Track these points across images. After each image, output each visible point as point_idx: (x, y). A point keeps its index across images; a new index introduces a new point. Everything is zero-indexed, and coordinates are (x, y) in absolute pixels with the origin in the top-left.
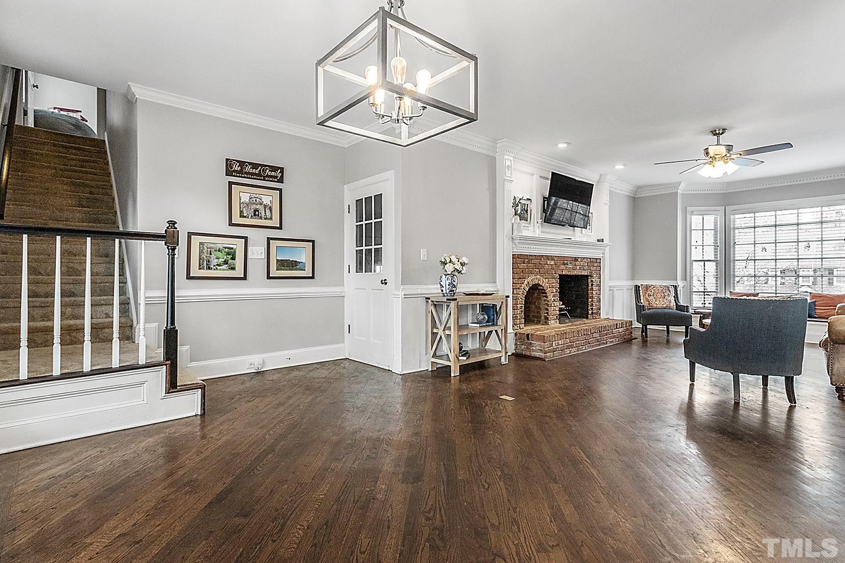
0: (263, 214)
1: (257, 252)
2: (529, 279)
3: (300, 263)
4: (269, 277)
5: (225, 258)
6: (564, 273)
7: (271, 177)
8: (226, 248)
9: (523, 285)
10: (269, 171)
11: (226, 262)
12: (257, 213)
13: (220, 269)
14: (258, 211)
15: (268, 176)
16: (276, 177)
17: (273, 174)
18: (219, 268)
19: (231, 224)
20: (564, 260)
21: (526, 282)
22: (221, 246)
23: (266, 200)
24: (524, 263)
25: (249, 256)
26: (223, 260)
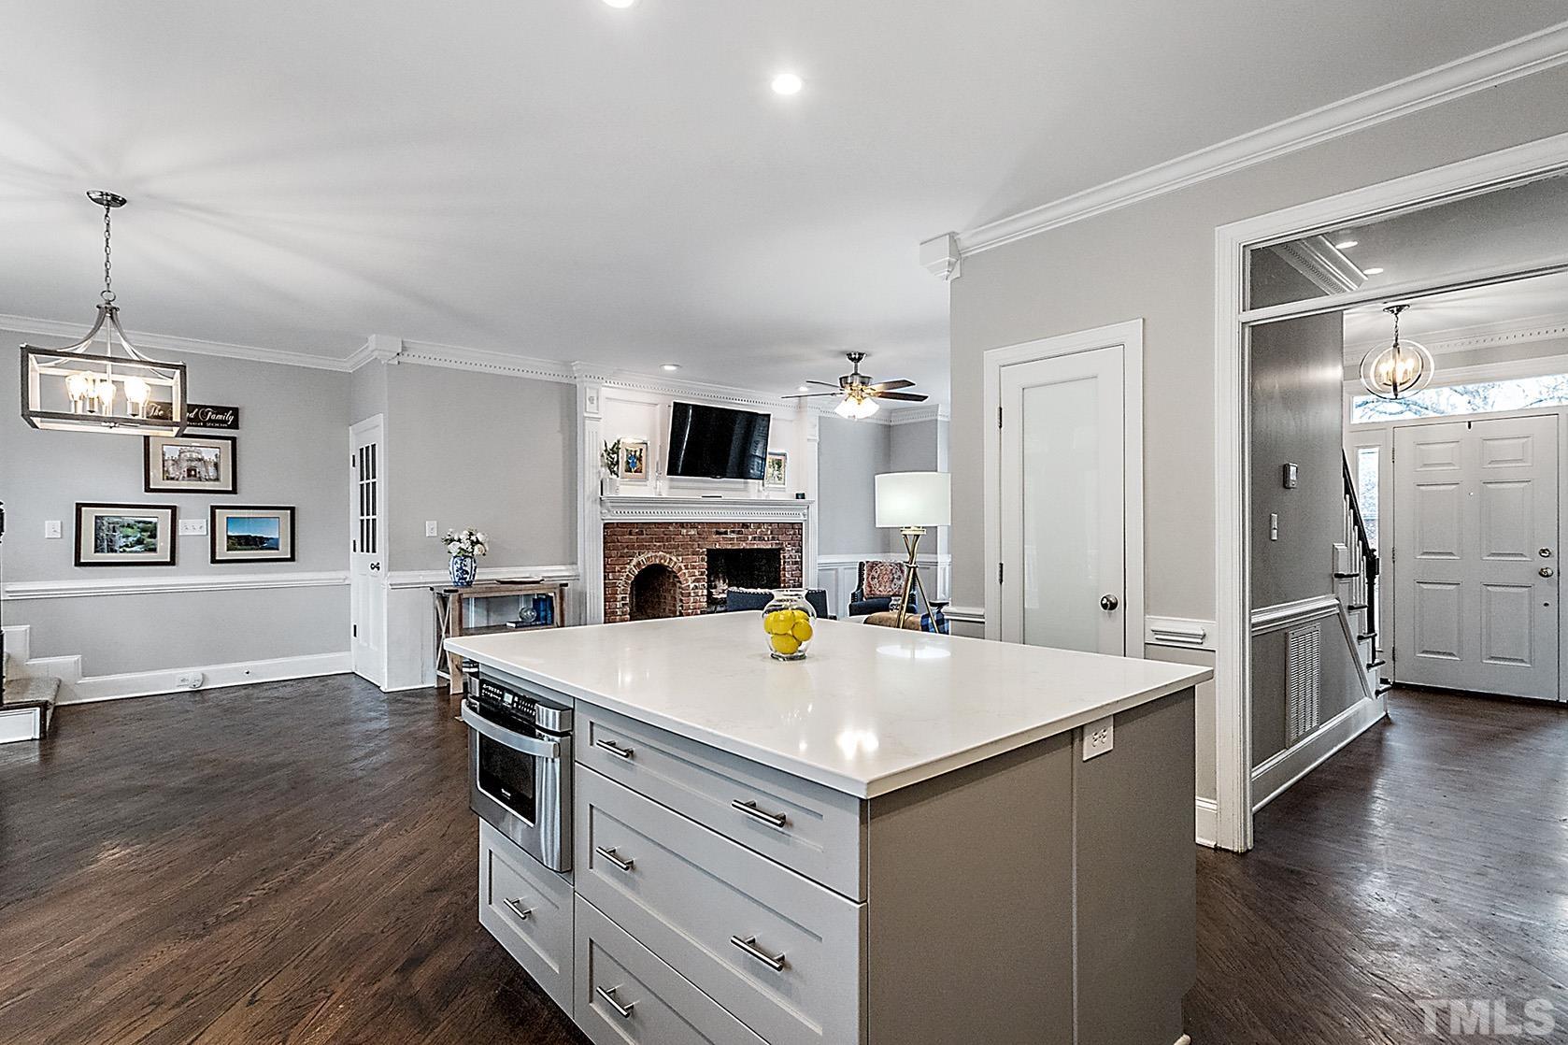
0: (203, 474)
1: (193, 527)
2: (642, 558)
3: (267, 539)
4: (214, 561)
5: (139, 535)
6: (717, 547)
7: (218, 421)
8: (139, 522)
9: (628, 566)
10: (213, 413)
11: (139, 542)
12: (193, 473)
13: (131, 552)
14: (195, 471)
15: (210, 420)
16: (226, 422)
17: (220, 417)
18: (128, 549)
19: (148, 489)
20: (719, 527)
21: (634, 563)
22: (131, 521)
23: (209, 455)
24: (630, 534)
25: (181, 531)
26: (135, 539)
